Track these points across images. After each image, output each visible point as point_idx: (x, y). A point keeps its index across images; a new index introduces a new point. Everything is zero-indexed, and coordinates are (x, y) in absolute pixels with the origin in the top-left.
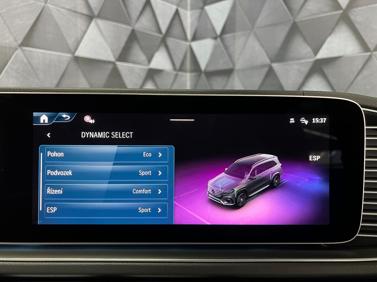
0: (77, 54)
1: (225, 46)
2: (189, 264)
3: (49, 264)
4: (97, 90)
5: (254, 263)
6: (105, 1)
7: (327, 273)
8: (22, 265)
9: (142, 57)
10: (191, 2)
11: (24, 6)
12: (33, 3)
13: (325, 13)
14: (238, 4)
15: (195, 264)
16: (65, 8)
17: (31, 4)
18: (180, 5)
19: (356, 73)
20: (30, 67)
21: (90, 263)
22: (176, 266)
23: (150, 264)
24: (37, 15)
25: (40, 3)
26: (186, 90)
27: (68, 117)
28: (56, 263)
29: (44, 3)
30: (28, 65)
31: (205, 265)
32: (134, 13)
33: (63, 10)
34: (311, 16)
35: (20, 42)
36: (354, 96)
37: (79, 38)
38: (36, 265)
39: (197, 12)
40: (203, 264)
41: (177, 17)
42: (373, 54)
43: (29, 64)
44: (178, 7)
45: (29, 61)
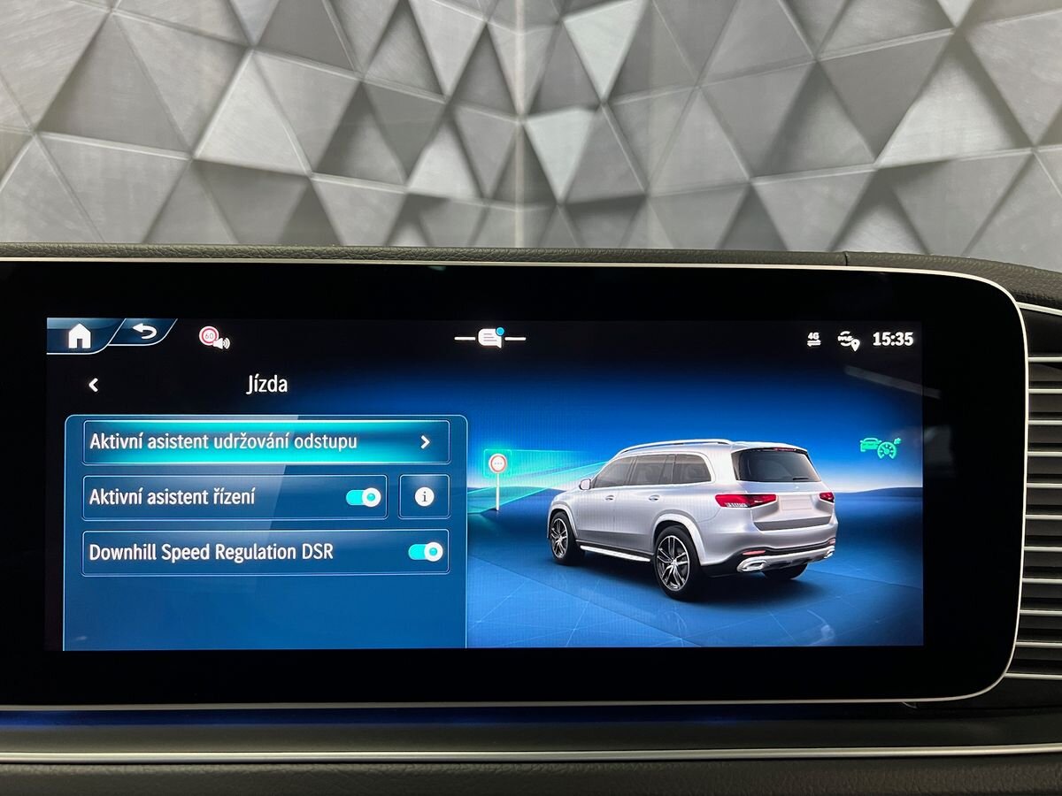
0: (201, 152)
1: (622, 130)
2: (510, 766)
6: (279, 3)
9: (388, 162)
10: (526, 4)
11: (48, 15)
12: (75, 7)
13: (902, 36)
14: (659, 11)
15: (528, 766)
16: (166, 21)
17: (69, 10)
18: (495, 12)
19: (990, 206)
20: (65, 191)
21: (217, 768)
22: (472, 773)
24: (84, 43)
25: (95, 8)
26: (502, 251)
27: (150, 332)
28: (113, 768)
29: (106, 7)
30: (61, 184)
32: (365, 34)
33: (159, 26)
34: (865, 46)
35: (36, 119)
36: (993, 267)
38: (55, 775)
39: (544, 33)
40: (553, 765)
41: (486, 48)
42: (1039, 154)
43: (62, 180)
44: (489, 20)
45: (62, 173)
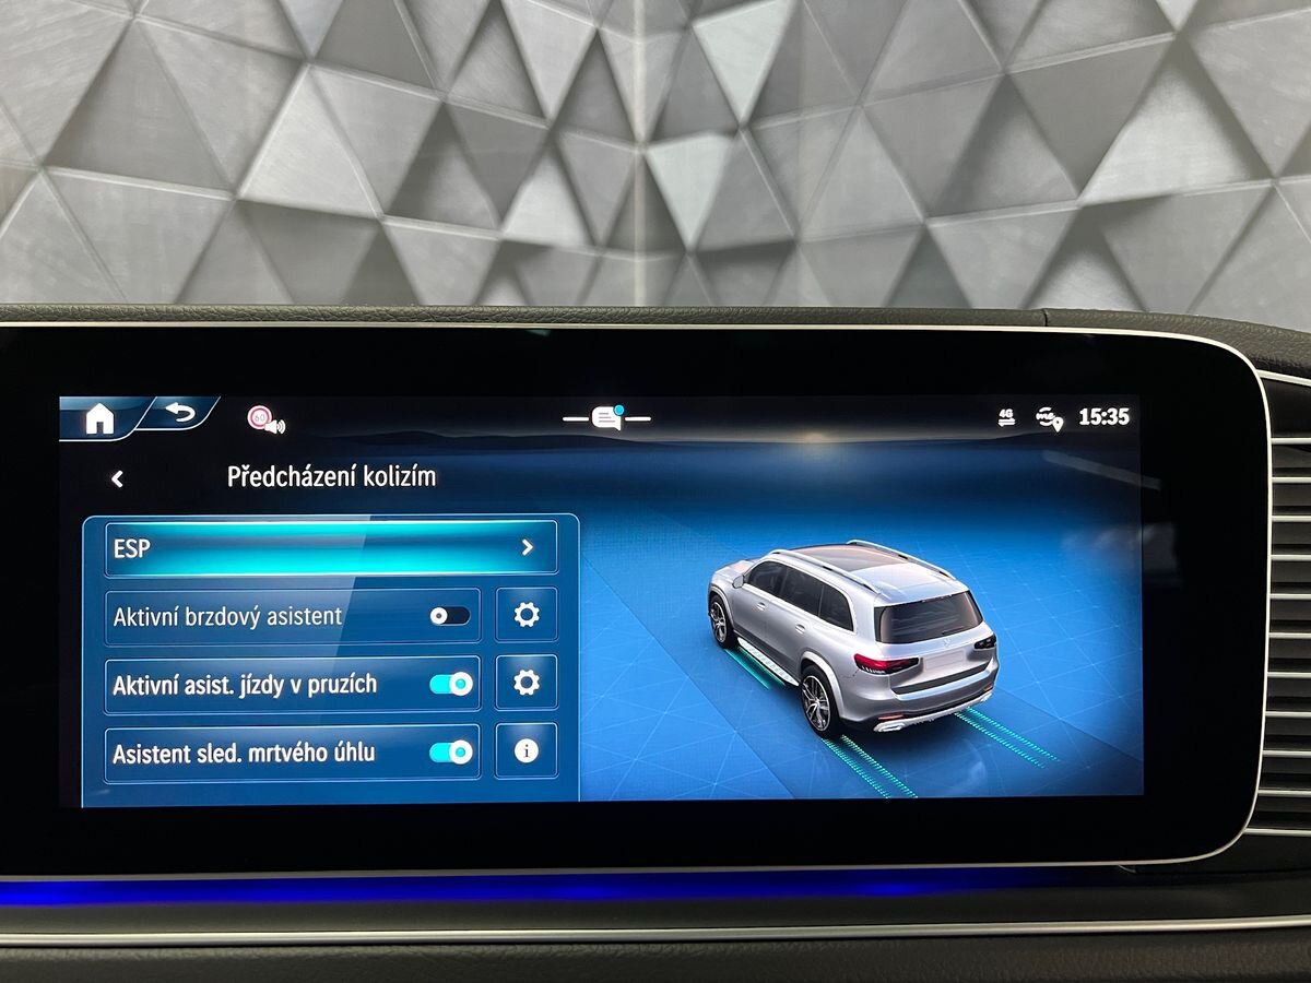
0: (246, 191)
1: (766, 160)
3: (119, 957)
4: (296, 312)
5: (874, 942)
6: (343, 5)
7: (1141, 974)
8: (23, 961)
9: (477, 201)
10: (647, 6)
11: (57, 22)
12: (89, 12)
13: (1111, 42)
14: (810, 13)
16: (202, 29)
17: (82, 16)
18: (609, 16)
20: (79, 239)
23: (493, 949)
24: (101, 57)
25: (114, 14)
27: (187, 414)
29: (129, 13)
30: (73, 230)
31: (696, 952)
33: (194, 35)
34: (1065, 55)
35: (43, 150)
36: (1227, 328)
37: (253, 136)
39: (668, 41)
41: (597, 60)
42: (1281, 188)
43: (74, 226)
44: (601, 25)
45: (75, 218)
